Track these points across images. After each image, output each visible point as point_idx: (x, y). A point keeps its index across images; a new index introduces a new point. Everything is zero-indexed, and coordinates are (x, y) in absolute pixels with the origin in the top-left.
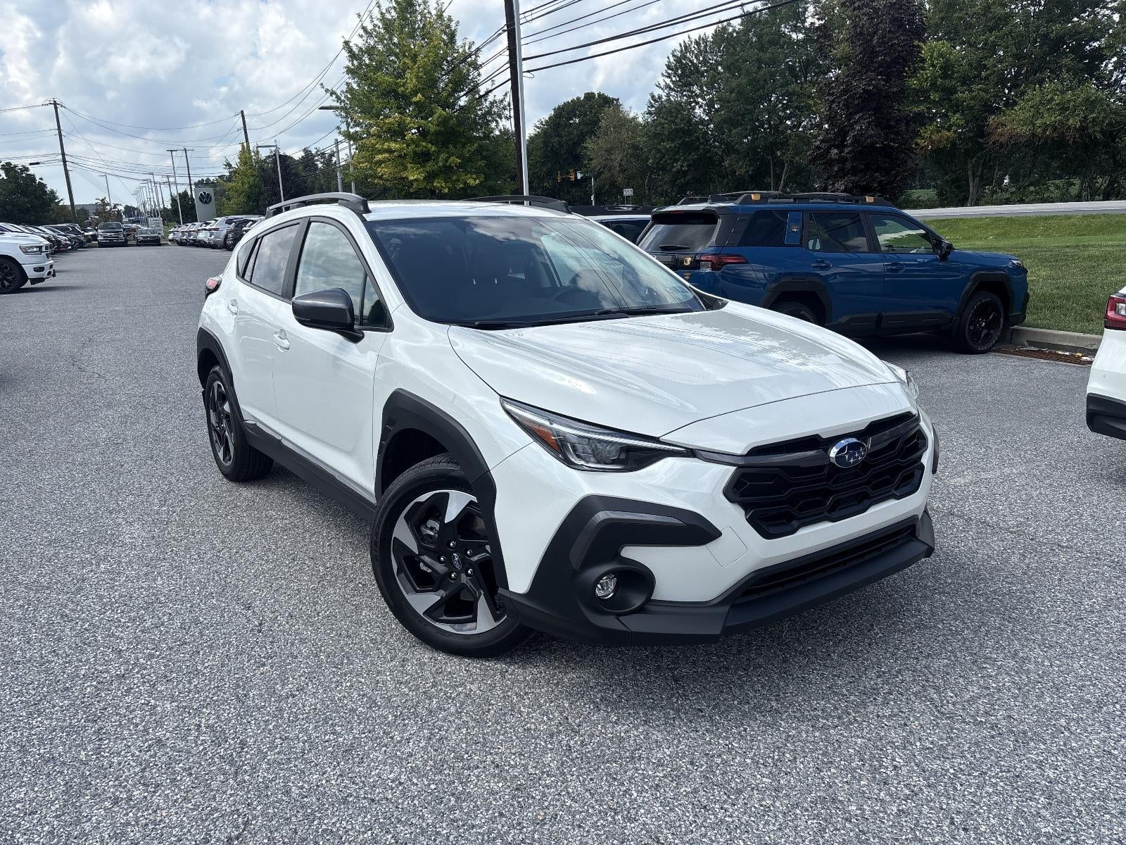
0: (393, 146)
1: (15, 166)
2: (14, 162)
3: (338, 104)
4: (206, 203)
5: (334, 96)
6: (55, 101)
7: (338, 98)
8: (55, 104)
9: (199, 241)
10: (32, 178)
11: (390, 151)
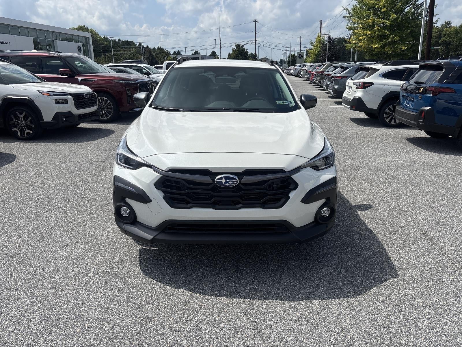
0: (368, 32)
1: (240, 45)
2: (239, 44)
3: (348, 15)
4: (301, 58)
5: (347, 11)
6: (255, 21)
7: (349, 12)
8: (256, 21)
9: (291, 73)
10: (244, 49)
11: (366, 35)
